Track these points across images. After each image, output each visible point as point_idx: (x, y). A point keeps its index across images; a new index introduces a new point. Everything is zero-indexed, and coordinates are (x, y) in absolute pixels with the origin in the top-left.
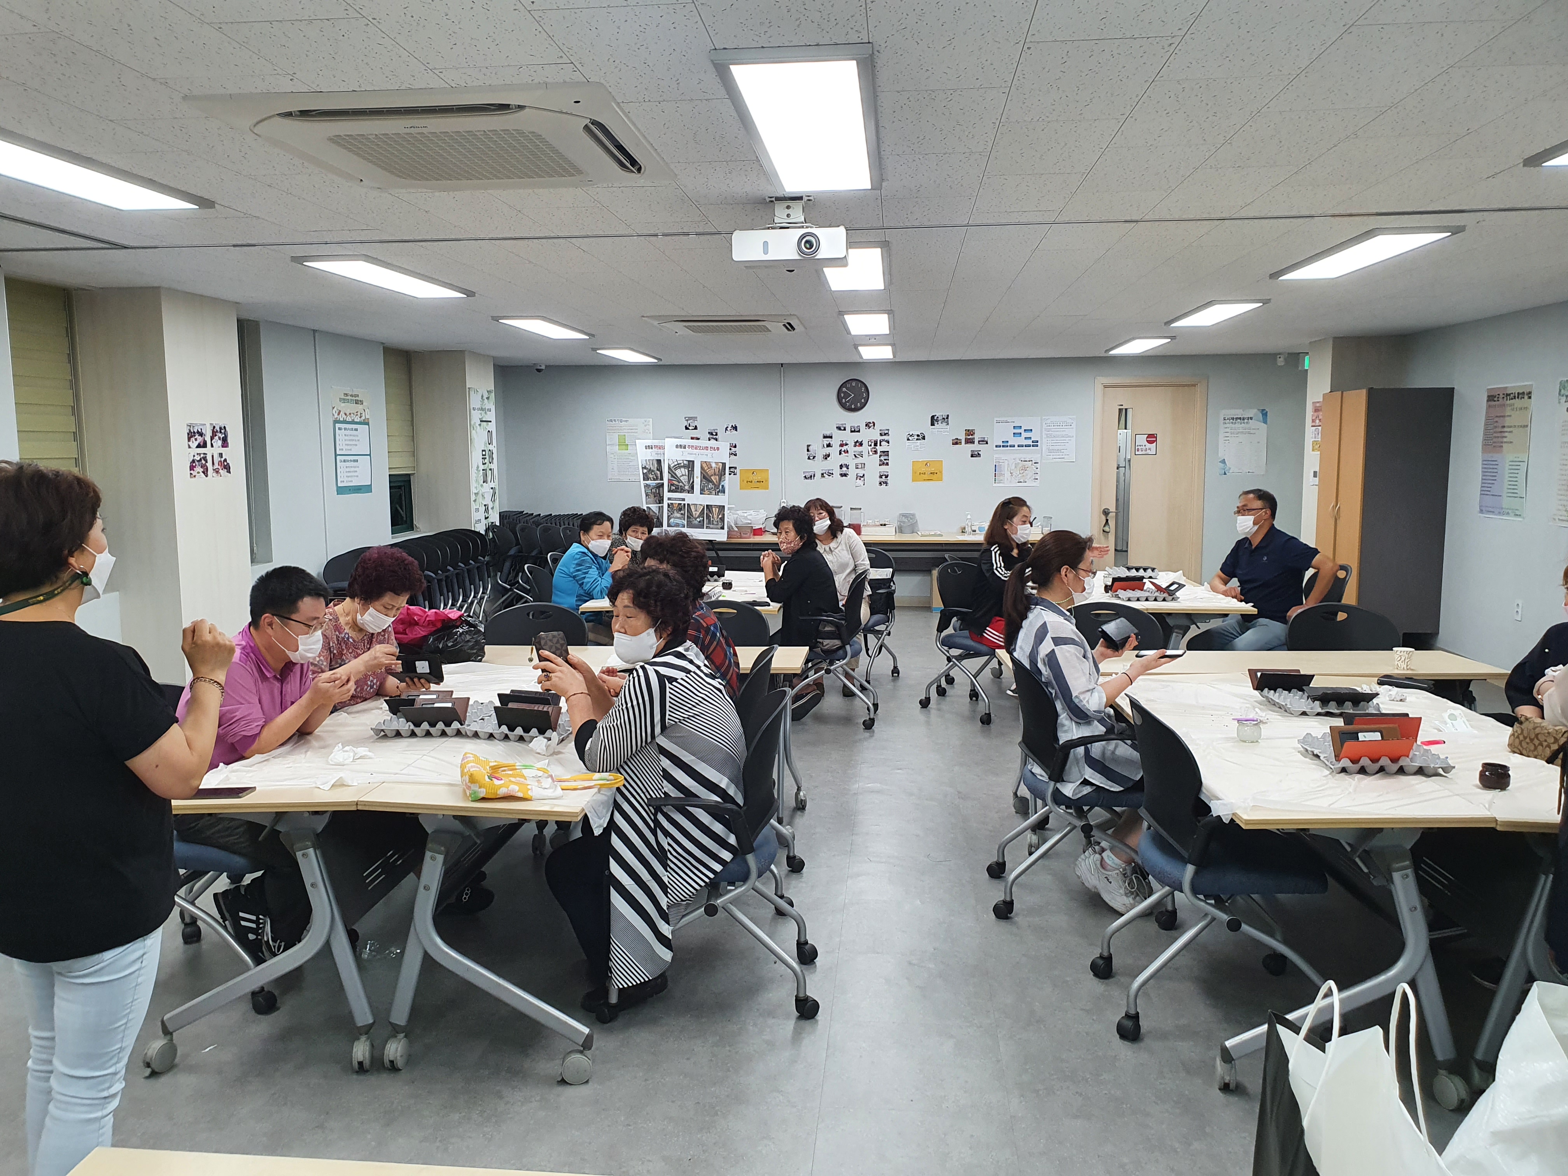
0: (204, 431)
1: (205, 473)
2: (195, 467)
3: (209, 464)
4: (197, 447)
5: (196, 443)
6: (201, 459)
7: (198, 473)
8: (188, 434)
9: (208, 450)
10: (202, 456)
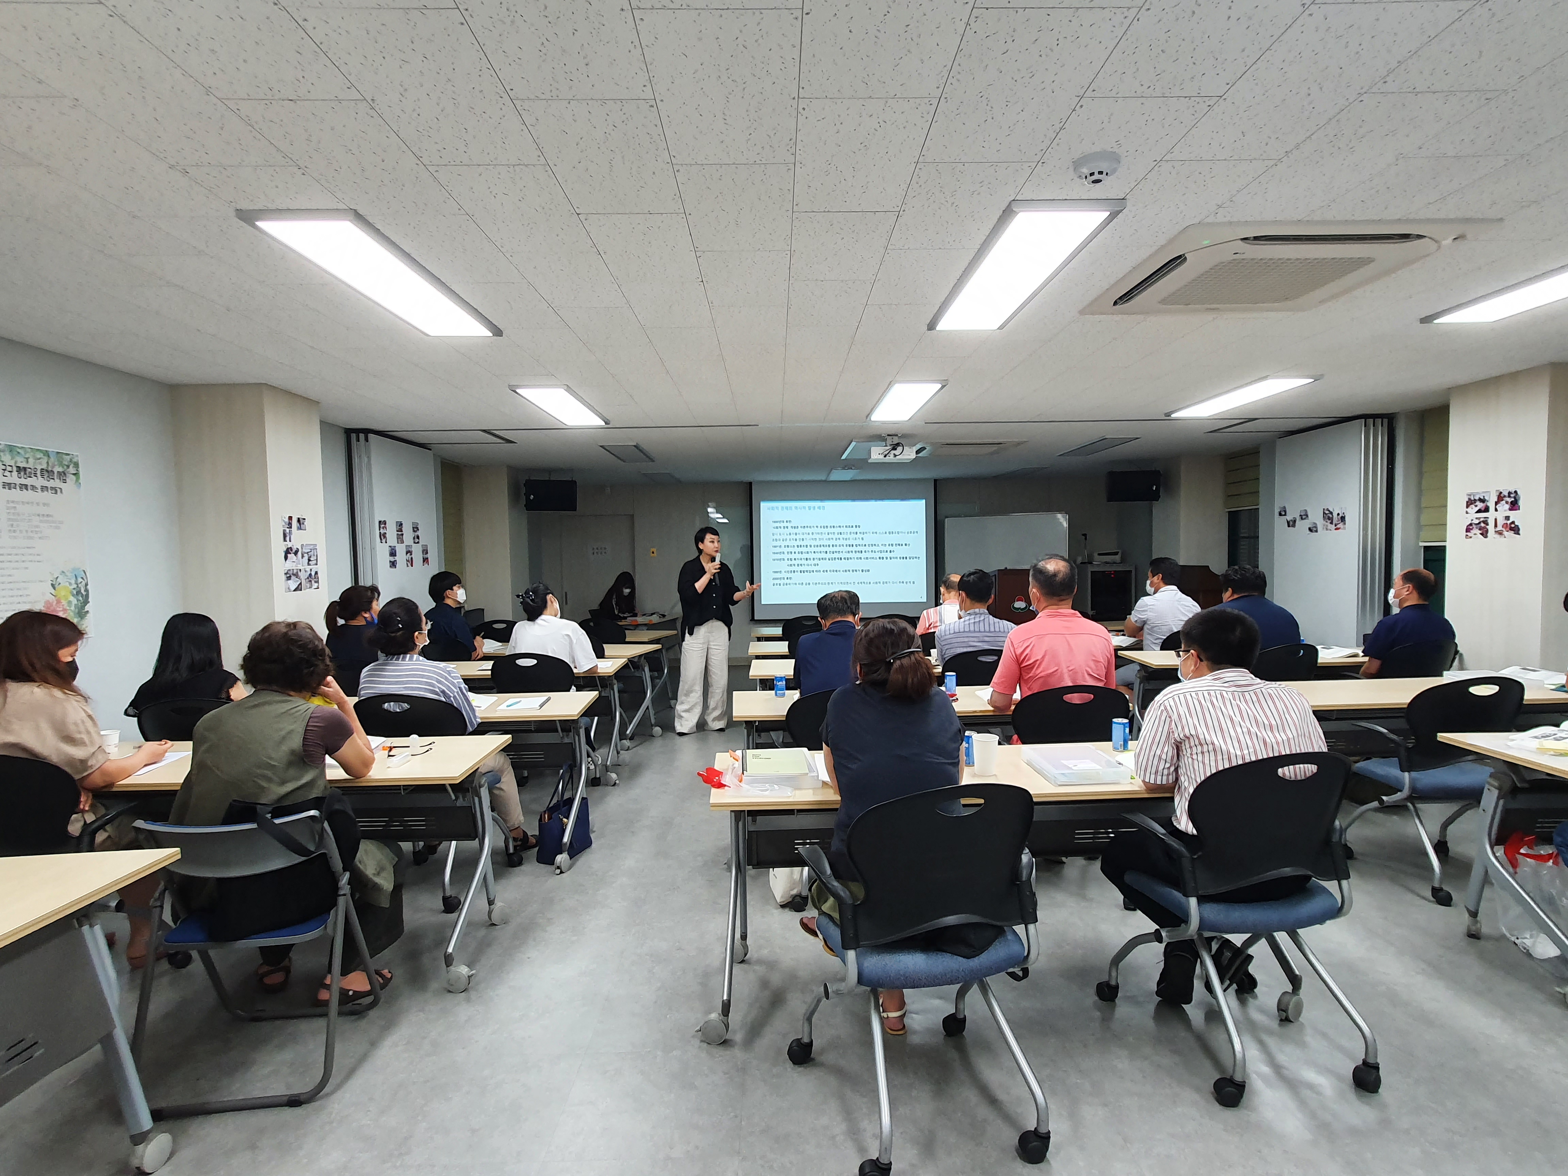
0: (1485, 498)
1: (1485, 534)
2: (1472, 529)
3: (1491, 527)
4: (1476, 512)
5: (1477, 509)
6: (1479, 523)
7: (1475, 534)
8: (1467, 502)
9: (1491, 515)
10: (1482, 520)
